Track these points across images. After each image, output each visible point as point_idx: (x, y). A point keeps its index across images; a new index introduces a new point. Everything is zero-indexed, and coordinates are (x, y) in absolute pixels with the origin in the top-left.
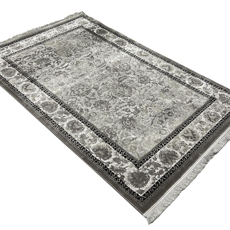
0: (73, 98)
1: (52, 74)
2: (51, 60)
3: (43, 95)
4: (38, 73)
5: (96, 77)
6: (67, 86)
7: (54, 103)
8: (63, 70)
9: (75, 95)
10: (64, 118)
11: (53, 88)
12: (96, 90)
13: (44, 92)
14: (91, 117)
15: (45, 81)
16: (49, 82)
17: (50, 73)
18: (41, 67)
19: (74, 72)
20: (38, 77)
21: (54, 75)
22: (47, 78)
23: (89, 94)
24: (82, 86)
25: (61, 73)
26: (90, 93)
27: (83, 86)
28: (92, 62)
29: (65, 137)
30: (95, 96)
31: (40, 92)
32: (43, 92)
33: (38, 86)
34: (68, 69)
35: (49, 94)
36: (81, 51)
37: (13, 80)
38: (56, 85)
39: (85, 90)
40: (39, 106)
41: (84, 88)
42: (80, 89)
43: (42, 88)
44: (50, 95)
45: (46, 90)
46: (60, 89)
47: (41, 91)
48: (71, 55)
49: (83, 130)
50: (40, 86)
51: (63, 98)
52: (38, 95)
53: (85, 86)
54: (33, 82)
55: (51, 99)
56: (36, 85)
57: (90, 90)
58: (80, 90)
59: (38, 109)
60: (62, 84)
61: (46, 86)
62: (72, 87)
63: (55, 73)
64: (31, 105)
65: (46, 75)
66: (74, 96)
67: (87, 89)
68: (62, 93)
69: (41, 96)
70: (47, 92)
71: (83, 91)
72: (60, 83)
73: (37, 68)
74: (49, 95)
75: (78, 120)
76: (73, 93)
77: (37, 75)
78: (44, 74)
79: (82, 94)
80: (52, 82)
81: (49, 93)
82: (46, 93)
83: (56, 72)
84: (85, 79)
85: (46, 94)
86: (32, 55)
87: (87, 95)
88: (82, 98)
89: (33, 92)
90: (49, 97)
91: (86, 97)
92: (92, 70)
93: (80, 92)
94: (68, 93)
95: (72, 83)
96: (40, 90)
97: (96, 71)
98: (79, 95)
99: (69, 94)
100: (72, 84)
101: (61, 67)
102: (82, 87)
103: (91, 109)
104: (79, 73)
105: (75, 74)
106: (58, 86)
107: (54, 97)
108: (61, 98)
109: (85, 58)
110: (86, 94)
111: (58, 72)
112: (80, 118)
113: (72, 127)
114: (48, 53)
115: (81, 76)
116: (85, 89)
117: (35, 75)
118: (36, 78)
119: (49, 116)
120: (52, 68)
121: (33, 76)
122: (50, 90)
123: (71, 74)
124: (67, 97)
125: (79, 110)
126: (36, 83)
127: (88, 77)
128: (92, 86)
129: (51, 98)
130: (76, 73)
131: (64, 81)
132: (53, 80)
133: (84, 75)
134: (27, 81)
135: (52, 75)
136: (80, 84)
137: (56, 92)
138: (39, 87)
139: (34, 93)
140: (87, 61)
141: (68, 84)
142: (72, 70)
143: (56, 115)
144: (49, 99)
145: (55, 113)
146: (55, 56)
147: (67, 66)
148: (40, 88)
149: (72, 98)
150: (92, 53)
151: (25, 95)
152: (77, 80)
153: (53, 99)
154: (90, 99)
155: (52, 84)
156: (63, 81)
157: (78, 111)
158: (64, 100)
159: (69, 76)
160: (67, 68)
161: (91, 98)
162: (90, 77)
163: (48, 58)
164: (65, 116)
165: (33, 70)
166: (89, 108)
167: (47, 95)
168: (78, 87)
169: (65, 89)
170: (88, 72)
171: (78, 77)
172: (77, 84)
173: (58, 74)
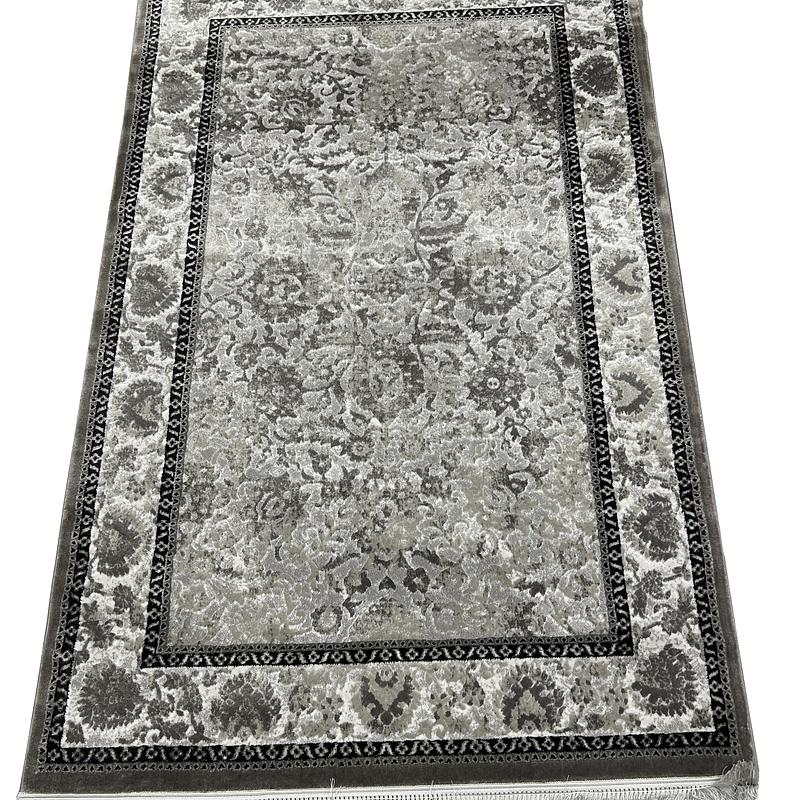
0: (235, 303)
1: (270, 172)
2: (319, 113)
3: (178, 235)
4: (240, 144)
5: (370, 270)
6: (266, 246)
7: (175, 286)
8: (313, 175)
9: (246, 299)
10: (148, 356)
11: (224, 229)
12: (319, 323)
13: (191, 227)
14: (210, 407)
15: (228, 189)
16: (235, 198)
17: (271, 164)
18: (268, 126)
19: (332, 205)
20: (227, 158)
21: (273, 179)
22: (245, 180)
23: (286, 322)
24: (300, 278)
25: (294, 186)
26: (292, 321)
27: (302, 279)
28: (424, 199)
29: (91, 420)
30: (295, 339)
31: (180, 222)
32: (186, 224)
33: (195, 194)
34: (328, 182)
35: (194, 246)
36: (441, 128)
37: (163, 126)
38: (240, 224)
39: (293, 297)
40: (134, 270)
41: (295, 288)
42: (283, 285)
43: (198, 211)
44: (192, 252)
45: (198, 225)
46: (233, 247)
47: (185, 221)
48: (394, 127)
49: (145, 436)
50: (201, 198)
51: (210, 283)
52: (165, 229)
53: (308, 282)
54: (196, 171)
55: (180, 267)
56: (196, 185)
57: (304, 307)
58: (280, 290)
59: (120, 278)
60: (258, 232)
61: (214, 207)
62: (270, 261)
63: (281, 175)
64: (118, 253)
65: (252, 165)
66: (241, 301)
67: (302, 298)
68: (225, 264)
69: (169, 237)
70: (197, 232)
71: (285, 298)
72: (256, 221)
73: (255, 123)
74: (189, 250)
75: (169, 389)
76: (251, 284)
77: (231, 148)
78: (251, 157)
79: (268, 307)
80: (241, 204)
82: (190, 234)
83: (287, 173)
84: (334, 256)
85: (185, 238)
86: (294, 58)
87: (280, 320)
88: (253, 324)
89: (166, 208)
90: (183, 257)
91: (268, 327)
92: (389, 233)
93: (272, 295)
94: (239, 275)
95: (288, 244)
96: (189, 212)
97: (393, 246)
98: (257, 305)
99: (240, 281)
100: (282, 252)
101: (317, 160)
102: (296, 282)
103: (239, 379)
104: (343, 220)
105: (328, 216)
106: (242, 229)
107: (193, 267)
108: (206, 280)
109: (420, 168)
110: (280, 314)
111: (291, 177)
112: (180, 390)
113: (133, 402)
114: (342, 75)
115: (337, 235)
116: (298, 293)
117: (226, 146)
118: (219, 161)
119: (122, 321)
120: (294, 148)
121: (218, 146)
122: (210, 229)
123: (322, 205)
124: (223, 291)
125: (206, 357)
126: (202, 178)
127: (350, 251)
128: (326, 298)
129: (183, 264)
130: (334, 213)
131: (276, 222)
132: (250, 198)
133: (347, 235)
134: (190, 155)
135: (268, 176)
136: (303, 267)
137: (216, 250)
138: (194, 200)
139: (164, 212)
140: (413, 179)
141: (271, 242)
142: (337, 192)
143: (139, 330)
144: (176, 264)
145: (142, 324)
146: (349, 101)
147: (338, 167)
148: (193, 207)
149: (232, 303)
150: (464, 156)
151: (137, 208)
152: (311, 243)
153: (187, 269)
154: (269, 341)
155: (235, 211)
156: (271, 219)
157: (200, 361)
158: (207, 295)
159: (304, 211)
160: (333, 175)
161: (278, 339)
162: (356, 255)
163: (322, 98)
164: (152, 353)
165: (238, 123)
166: (235, 373)
167: (183, 246)
168: (288, 272)
169: (246, 255)
170: (373, 232)
171: (323, 235)
172: (295, 260)
173: (286, 181)
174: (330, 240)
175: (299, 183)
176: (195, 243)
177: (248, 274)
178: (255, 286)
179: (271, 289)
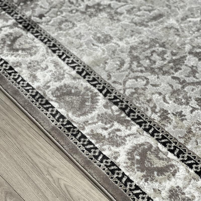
0: (138, 77)
1: (77, 11)
3: (56, 64)
4: (41, 7)
6: (120, 43)
7: (87, 89)
9: (142, 71)
10: (118, 133)
11: (83, 48)
13: (60, 56)
14: (194, 135)
15: (61, 29)
16: (71, 31)
17: (73, 7)
20: (41, 16)
21: (83, 13)
22: (66, 21)
23: (180, 69)
25: (100, 10)
26: (183, 67)
27: (163, 45)
29: (126, 191)
30: (197, 75)
31: (49, 58)
32: (55, 57)
33: (42, 41)
35: (73, 64)
38: (91, 41)
40: (49, 95)
41: (164, 53)
44: (77, 68)
45: (63, 54)
47: (52, 56)
49: (174, 175)
50: (49, 40)
51: (109, 76)
53: (167, 46)
54: (29, 30)
55: (79, 78)
56: (37, 37)
57: (182, 58)
59: (45, 104)
60: (106, 39)
61: (63, 40)
62: (132, 48)
63: (86, 9)
64: (26, 92)
65: (62, 12)
66: (140, 74)
67: (173, 54)
68: (106, 63)
69: (51, 67)
71: (164, 59)
72: (99, 35)
74: (74, 68)
75: (156, 141)
76: (135, 63)
77: (38, 11)
79: (160, 69)
81: (73, 62)
83: (88, 7)
84: (167, 28)
85: (63, 64)
87: (176, 71)
88: (163, 81)
89: (31, 55)
90: (74, 73)
92: (182, 4)
93: (155, 62)
94: (122, 63)
95: (132, 36)
97: (193, 8)
98: (152, 71)
99: (126, 65)
100: (134, 41)
102: (161, 49)
103: (192, 112)
104: (150, 11)
105: (138, 13)
106: (95, 42)
107: (87, 74)
108: (104, 76)
110: (172, 68)
112: (163, 137)
113: (141, 162)
115: (155, 18)
116: (169, 54)
117: (33, 11)
118: (38, 20)
119: (75, 125)
121: (28, 13)
122: (74, 51)
124: (122, 76)
125: (156, 113)
126: (37, 32)
127: (172, 21)
128: (188, 48)
129: (79, 76)
131: (111, 30)
132: (81, 27)
133: (161, 16)
134: (15, 25)
136: (154, 42)
137: (91, 59)
138: (46, 43)
139: (33, 58)
141: (121, 39)
143: (95, 123)
144: (74, 78)
145: (92, 118)
148: (50, 47)
151: (10, 64)
152: (145, 29)
153: (84, 77)
154: (184, 83)
155: (79, 37)
156: (107, 29)
157: (156, 117)
158: (114, 82)
159: (121, 18)
161: (187, 80)
162: (177, 21)
164: (119, 130)
166: (186, 110)
167: (67, 68)
169: (114, 52)
170: (173, 8)
171: (147, 22)
174: (154, 22)
175: (101, 8)
178: (139, 63)
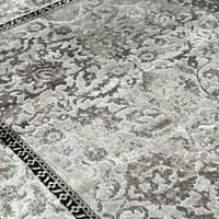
2: (66, 69)
5: (208, 132)
8: (102, 103)
12: (213, 183)
18: (36, 92)
19: (136, 111)
24: (165, 164)
28: (194, 78)
34: (118, 101)
36: (158, 40)
39: (173, 177)
42: (157, 175)
43: (36, 166)
46: (91, 172)
48: (127, 52)
52: (20, 193)
58: (158, 179)
70: (51, 180)
73: (23, 95)
78: (43, 115)
80: (66, 146)
82: (46, 184)
86: (13, 50)
91: (179, 208)
96: (30, 171)
101: (96, 93)
109: (170, 64)
111: (87, 111)
114: (59, 44)
120: (70, 95)
123: (129, 116)
130: (143, 115)
135: (69, 119)
140: (176, 73)
142: (131, 104)
146: (80, 54)
147: (115, 90)
149: (132, 209)
150: (190, 46)
160: (115, 96)
163: (59, 61)
165: (10, 101)
168: (152, 166)
172: (148, 155)
173: (85, 115)
176: (57, 187)
177: (124, 183)
179: (151, 183)
